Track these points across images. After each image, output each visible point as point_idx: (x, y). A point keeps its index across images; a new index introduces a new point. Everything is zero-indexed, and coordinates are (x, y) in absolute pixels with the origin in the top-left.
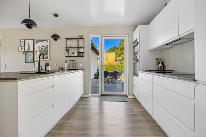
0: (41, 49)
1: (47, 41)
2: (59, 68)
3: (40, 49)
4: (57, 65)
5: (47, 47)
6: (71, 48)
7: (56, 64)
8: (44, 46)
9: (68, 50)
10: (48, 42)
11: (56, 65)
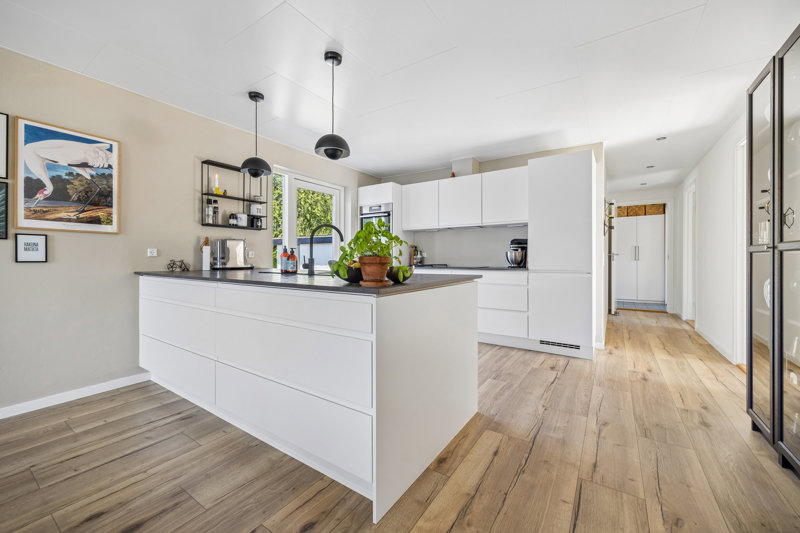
0: (71, 174)
1: (108, 146)
2: (172, 264)
3: (63, 174)
4: (158, 254)
5: (107, 172)
6: (224, 196)
7: (155, 250)
8: (84, 165)
9: (215, 202)
10: (110, 150)
11: (155, 254)
